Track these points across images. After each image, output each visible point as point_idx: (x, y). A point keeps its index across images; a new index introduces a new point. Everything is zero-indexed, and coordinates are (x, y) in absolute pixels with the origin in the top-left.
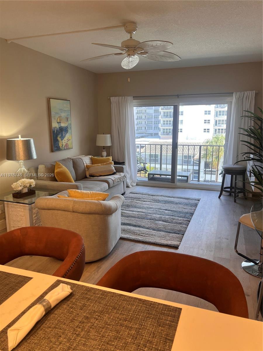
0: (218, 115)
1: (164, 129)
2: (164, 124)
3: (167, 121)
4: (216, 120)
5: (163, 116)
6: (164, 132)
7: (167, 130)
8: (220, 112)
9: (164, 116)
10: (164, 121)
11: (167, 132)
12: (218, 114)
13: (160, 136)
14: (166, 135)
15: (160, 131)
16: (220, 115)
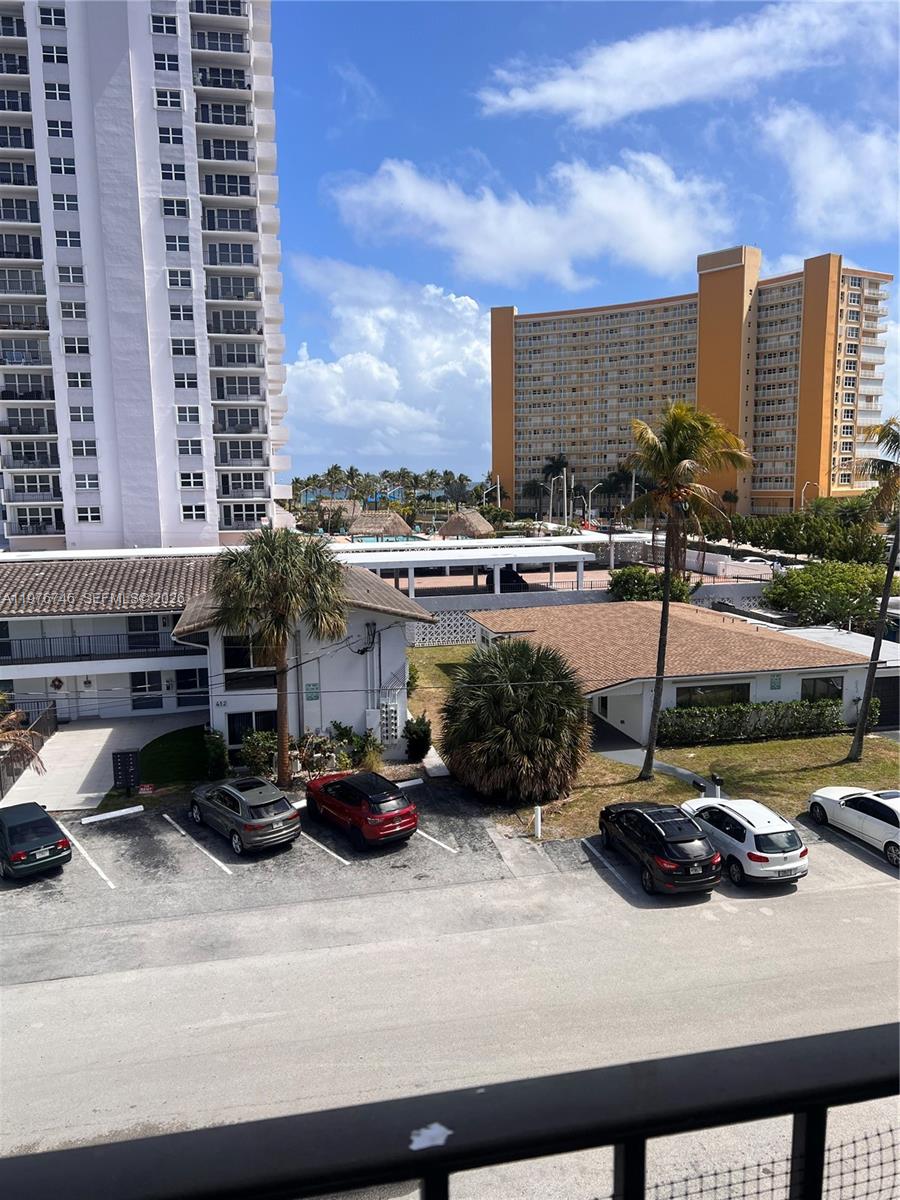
0: (229, 456)
1: (21, 511)
2: (20, 489)
3: (32, 479)
4: (225, 473)
5: (11, 458)
6: (22, 522)
7: (34, 511)
8: (234, 444)
9: (16, 457)
10: (18, 479)
11: (34, 522)
12: (229, 452)
13: (6, 537)
14: (32, 534)
15: (5, 518)
16: (235, 455)
